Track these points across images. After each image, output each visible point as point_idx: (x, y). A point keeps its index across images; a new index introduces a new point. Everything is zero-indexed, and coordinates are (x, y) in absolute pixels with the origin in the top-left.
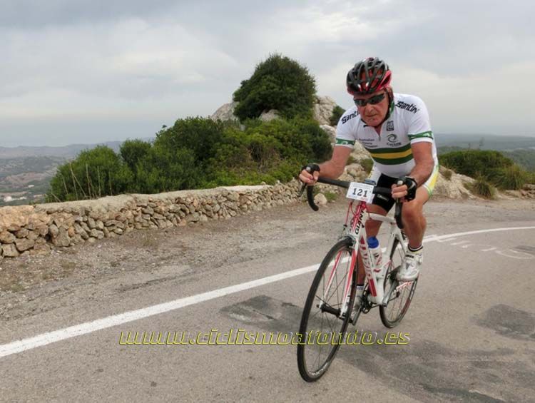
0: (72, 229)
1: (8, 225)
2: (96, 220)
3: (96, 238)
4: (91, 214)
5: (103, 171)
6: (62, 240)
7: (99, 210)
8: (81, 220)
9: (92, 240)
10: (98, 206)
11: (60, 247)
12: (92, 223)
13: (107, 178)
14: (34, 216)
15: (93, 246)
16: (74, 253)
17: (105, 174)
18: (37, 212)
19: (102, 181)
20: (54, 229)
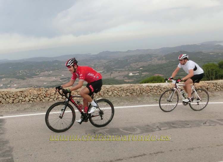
0: (212, 87)
1: (200, 85)
2: (218, 85)
3: (218, 90)
4: (217, 84)
5: (215, 71)
6: (211, 90)
7: (219, 83)
8: (215, 85)
9: (217, 90)
10: (219, 82)
11: (210, 91)
12: (217, 86)
13: (216, 74)
14: (205, 84)
15: (217, 91)
16: (213, 93)
17: (215, 72)
18: (205, 83)
19: (214, 74)
20: (209, 87)
